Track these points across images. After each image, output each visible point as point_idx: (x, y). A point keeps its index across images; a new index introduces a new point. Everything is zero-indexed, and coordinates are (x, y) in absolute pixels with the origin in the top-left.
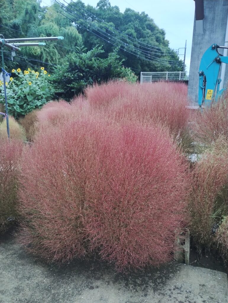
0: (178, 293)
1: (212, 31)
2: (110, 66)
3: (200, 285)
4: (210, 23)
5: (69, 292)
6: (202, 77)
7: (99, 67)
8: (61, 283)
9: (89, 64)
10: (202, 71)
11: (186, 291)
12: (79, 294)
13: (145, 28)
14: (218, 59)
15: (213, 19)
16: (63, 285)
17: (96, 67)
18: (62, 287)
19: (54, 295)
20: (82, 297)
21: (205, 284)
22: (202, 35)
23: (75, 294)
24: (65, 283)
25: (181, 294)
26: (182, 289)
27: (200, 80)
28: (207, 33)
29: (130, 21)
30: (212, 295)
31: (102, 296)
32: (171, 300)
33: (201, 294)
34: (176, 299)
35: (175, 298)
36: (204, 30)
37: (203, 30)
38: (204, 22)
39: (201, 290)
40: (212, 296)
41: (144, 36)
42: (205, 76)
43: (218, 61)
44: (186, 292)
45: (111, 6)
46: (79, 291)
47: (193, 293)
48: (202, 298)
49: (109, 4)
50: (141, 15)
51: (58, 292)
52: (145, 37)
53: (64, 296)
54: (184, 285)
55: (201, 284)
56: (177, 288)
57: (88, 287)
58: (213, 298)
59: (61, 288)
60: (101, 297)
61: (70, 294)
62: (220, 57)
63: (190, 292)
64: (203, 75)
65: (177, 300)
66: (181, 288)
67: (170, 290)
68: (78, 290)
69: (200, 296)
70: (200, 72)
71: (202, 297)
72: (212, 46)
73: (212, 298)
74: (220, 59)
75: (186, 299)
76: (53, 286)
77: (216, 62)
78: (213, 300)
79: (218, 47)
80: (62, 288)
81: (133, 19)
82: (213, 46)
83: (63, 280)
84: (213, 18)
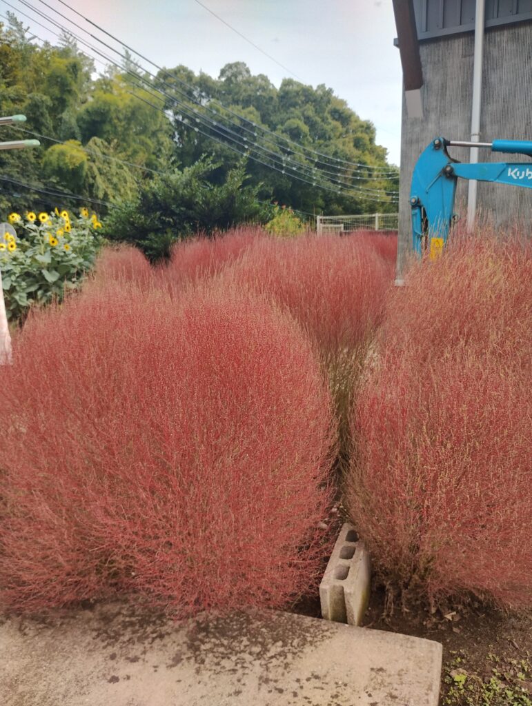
0: (315, 688)
1: (443, 113)
2: (231, 198)
3: (372, 669)
4: (438, 95)
5: (58, 690)
6: (417, 211)
7: (206, 203)
8: (44, 670)
9: (186, 196)
10: (416, 197)
11: (337, 683)
12: (80, 693)
13: (327, 119)
14: (448, 169)
15: (444, 87)
16: (48, 673)
17: (201, 203)
18: (45, 679)
19: (22, 695)
20: (87, 700)
21: (384, 668)
22: (422, 121)
23: (72, 693)
24: (54, 670)
25: (322, 689)
26: (327, 680)
27: (414, 217)
28: (433, 116)
29: (294, 105)
30: (396, 690)
31: (135, 697)
32: (294, 703)
33: (369, 689)
34: (307, 700)
35: (306, 698)
36: (426, 112)
37: (423, 111)
38: (423, 94)
39: (372, 680)
40: (395, 693)
41: (327, 137)
42: (424, 209)
43: (448, 175)
44: (335, 686)
45: (250, 76)
46: (83, 687)
47: (351, 687)
48: (371, 698)
49: (248, 71)
50: (316, 91)
51: (34, 688)
52: (330, 138)
53: (45, 697)
54: (334, 670)
55: (375, 667)
56: (317, 677)
57: (106, 679)
58: (396, 697)
59: (42, 681)
60: (131, 699)
61: (58, 694)
62: (453, 165)
63: (346, 685)
64: (420, 207)
65: (310, 702)
66: (325, 676)
67: (298, 680)
68: (80, 685)
69: (367, 692)
70: (413, 201)
71: (370, 695)
72: (434, 142)
73: (394, 697)
74: (452, 170)
75: (331, 699)
76: (24, 677)
77: (444, 177)
78: (397, 700)
79: (447, 143)
80: (45, 681)
81: (300, 102)
82: (437, 142)
83: (50, 663)
84: (442, 84)
